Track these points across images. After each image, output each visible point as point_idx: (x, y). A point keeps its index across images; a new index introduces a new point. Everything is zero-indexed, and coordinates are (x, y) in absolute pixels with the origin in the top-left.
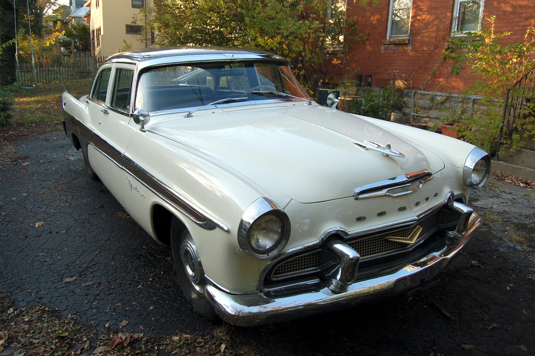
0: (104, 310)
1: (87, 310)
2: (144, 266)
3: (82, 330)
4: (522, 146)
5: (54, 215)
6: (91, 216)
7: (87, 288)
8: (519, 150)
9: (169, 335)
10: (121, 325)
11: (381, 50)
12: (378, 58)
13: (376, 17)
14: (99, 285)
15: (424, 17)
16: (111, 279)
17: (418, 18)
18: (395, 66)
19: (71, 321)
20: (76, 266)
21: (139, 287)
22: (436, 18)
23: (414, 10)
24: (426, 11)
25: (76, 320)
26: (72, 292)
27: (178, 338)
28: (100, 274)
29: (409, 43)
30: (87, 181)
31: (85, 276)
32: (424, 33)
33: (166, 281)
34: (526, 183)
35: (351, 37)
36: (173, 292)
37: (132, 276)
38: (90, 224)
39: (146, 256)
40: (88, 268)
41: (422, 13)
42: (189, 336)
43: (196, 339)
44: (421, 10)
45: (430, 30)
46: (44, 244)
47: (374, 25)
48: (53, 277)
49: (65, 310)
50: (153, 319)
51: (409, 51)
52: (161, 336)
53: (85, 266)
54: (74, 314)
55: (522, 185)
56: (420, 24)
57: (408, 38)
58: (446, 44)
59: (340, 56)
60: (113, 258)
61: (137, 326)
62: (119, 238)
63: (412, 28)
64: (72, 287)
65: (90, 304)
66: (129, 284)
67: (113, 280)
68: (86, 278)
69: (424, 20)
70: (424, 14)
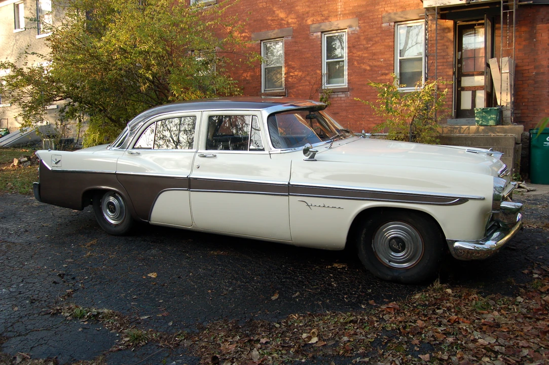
13: (249, 74)
15: (296, 73)
17: (291, 74)
21: (335, 285)
23: (286, 68)
24: (298, 69)
29: (285, 95)
32: (297, 87)
33: (344, 278)
44: (293, 68)
45: (304, 84)
47: (248, 80)
56: (294, 79)
57: (284, 90)
58: (320, 94)
66: (324, 286)
69: (297, 75)
70: (295, 71)
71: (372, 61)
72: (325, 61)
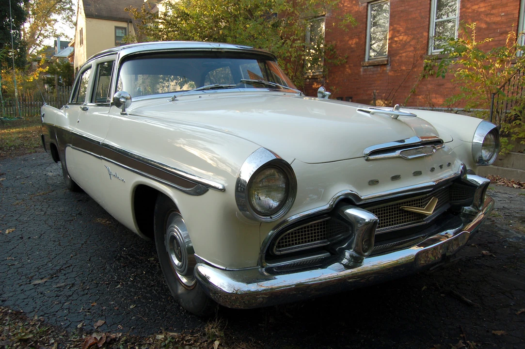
0: (76, 310)
1: (57, 312)
2: (124, 267)
3: (50, 332)
4: (511, 148)
5: (27, 223)
6: (67, 222)
7: (58, 289)
8: (508, 153)
9: (153, 334)
10: (96, 325)
11: (360, 72)
12: (358, 79)
13: (354, 41)
14: (72, 286)
15: (401, 37)
16: (87, 280)
17: (396, 39)
18: (374, 87)
19: (36, 323)
20: (47, 269)
21: (118, 287)
22: (413, 39)
23: (391, 32)
24: (403, 32)
25: (44, 321)
26: (41, 294)
27: (163, 336)
28: (73, 276)
29: (387, 64)
30: (65, 193)
31: (57, 278)
32: (401, 54)
33: (148, 280)
34: (520, 184)
35: (330, 61)
36: (156, 291)
37: (110, 277)
38: (66, 230)
39: (127, 258)
40: (60, 270)
41: (399, 35)
42: (176, 334)
43: (185, 336)
44: (398, 31)
45: (408, 50)
46: (13, 249)
47: (352, 48)
48: (20, 279)
49: (31, 312)
50: (133, 318)
51: (388, 71)
52: (143, 336)
53: (58, 268)
54: (41, 316)
55: (515, 186)
56: (398, 44)
57: (387, 59)
59: (320, 80)
60: (89, 260)
61: (116, 325)
62: (97, 241)
63: (390, 49)
64: (41, 289)
65: (61, 305)
66: (107, 284)
67: (88, 281)
68: (58, 280)
69: (402, 40)
70: (400, 35)
71: (489, 16)
72: (434, 20)
